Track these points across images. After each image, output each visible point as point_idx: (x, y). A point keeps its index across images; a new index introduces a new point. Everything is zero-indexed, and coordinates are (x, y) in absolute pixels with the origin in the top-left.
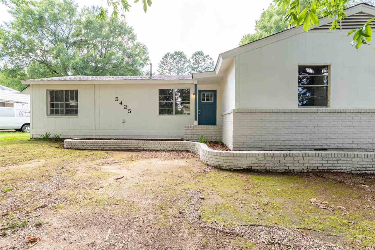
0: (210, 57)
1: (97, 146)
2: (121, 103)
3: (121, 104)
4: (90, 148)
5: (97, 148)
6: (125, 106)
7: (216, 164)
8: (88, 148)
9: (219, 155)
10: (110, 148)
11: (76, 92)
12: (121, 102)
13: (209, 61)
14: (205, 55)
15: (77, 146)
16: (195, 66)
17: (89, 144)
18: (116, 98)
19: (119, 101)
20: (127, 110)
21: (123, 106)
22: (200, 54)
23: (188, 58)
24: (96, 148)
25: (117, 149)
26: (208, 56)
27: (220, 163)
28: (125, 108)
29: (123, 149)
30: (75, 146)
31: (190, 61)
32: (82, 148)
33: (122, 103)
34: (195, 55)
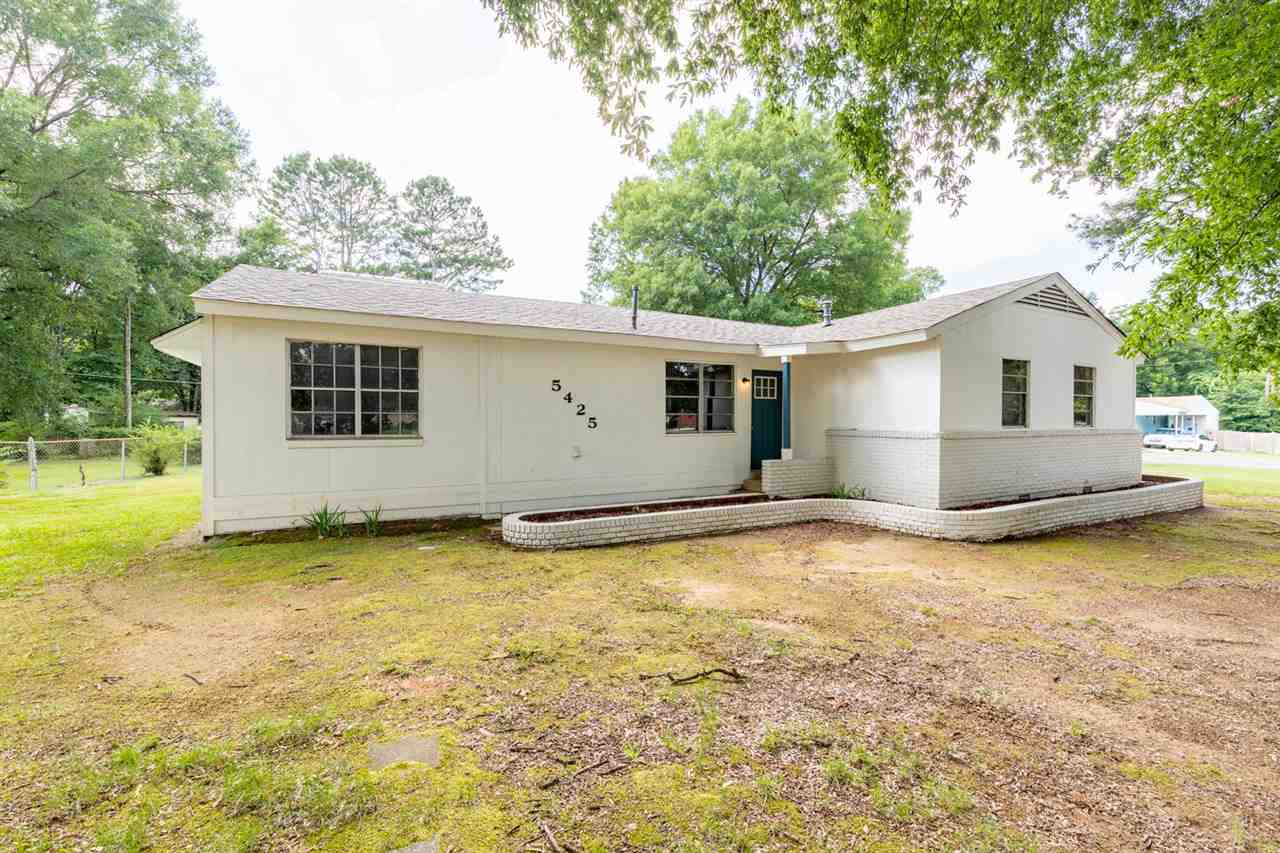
0: (474, 204)
1: (637, 532)
2: (569, 398)
3: (570, 400)
4: (619, 540)
5: (637, 538)
6: (581, 408)
7: (966, 534)
8: (613, 541)
9: (970, 518)
10: (668, 534)
11: (412, 355)
12: (569, 395)
13: (470, 219)
14: (458, 193)
15: (582, 539)
16: (419, 227)
17: (614, 530)
18: (555, 381)
19: (563, 393)
20: (584, 420)
21: (573, 407)
22: (440, 187)
23: (391, 191)
24: (634, 538)
25: (685, 532)
26: (468, 200)
27: (971, 533)
28: (579, 414)
29: (698, 531)
30: (578, 539)
31: (398, 203)
32: (597, 543)
33: (572, 396)
34: (422, 186)
